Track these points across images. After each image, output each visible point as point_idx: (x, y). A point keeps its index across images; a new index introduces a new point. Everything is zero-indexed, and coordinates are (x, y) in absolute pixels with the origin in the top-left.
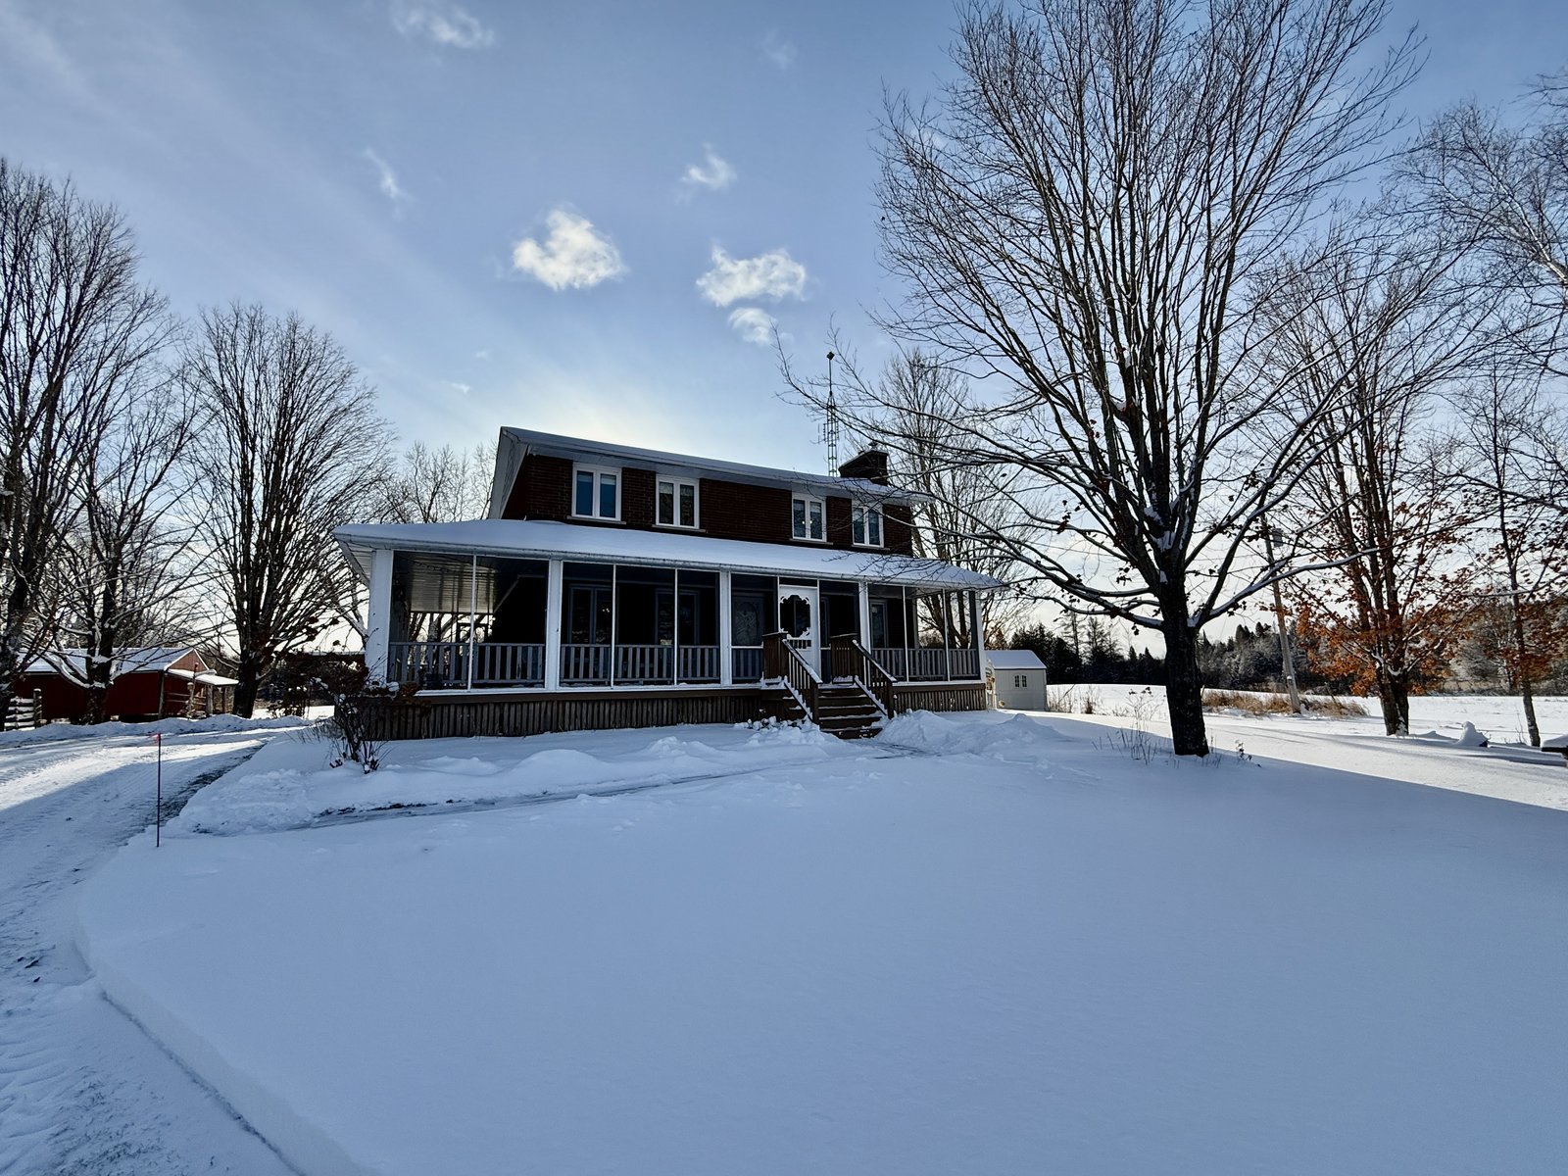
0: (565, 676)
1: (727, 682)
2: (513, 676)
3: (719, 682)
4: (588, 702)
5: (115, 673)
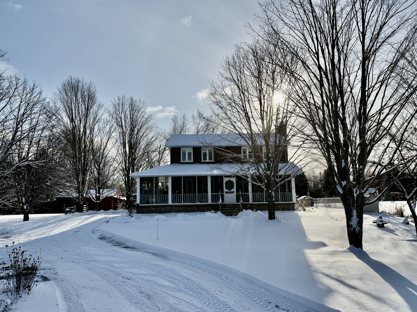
0: (173, 201)
1: (210, 202)
2: (163, 201)
3: (208, 202)
4: (178, 207)
5: (101, 198)
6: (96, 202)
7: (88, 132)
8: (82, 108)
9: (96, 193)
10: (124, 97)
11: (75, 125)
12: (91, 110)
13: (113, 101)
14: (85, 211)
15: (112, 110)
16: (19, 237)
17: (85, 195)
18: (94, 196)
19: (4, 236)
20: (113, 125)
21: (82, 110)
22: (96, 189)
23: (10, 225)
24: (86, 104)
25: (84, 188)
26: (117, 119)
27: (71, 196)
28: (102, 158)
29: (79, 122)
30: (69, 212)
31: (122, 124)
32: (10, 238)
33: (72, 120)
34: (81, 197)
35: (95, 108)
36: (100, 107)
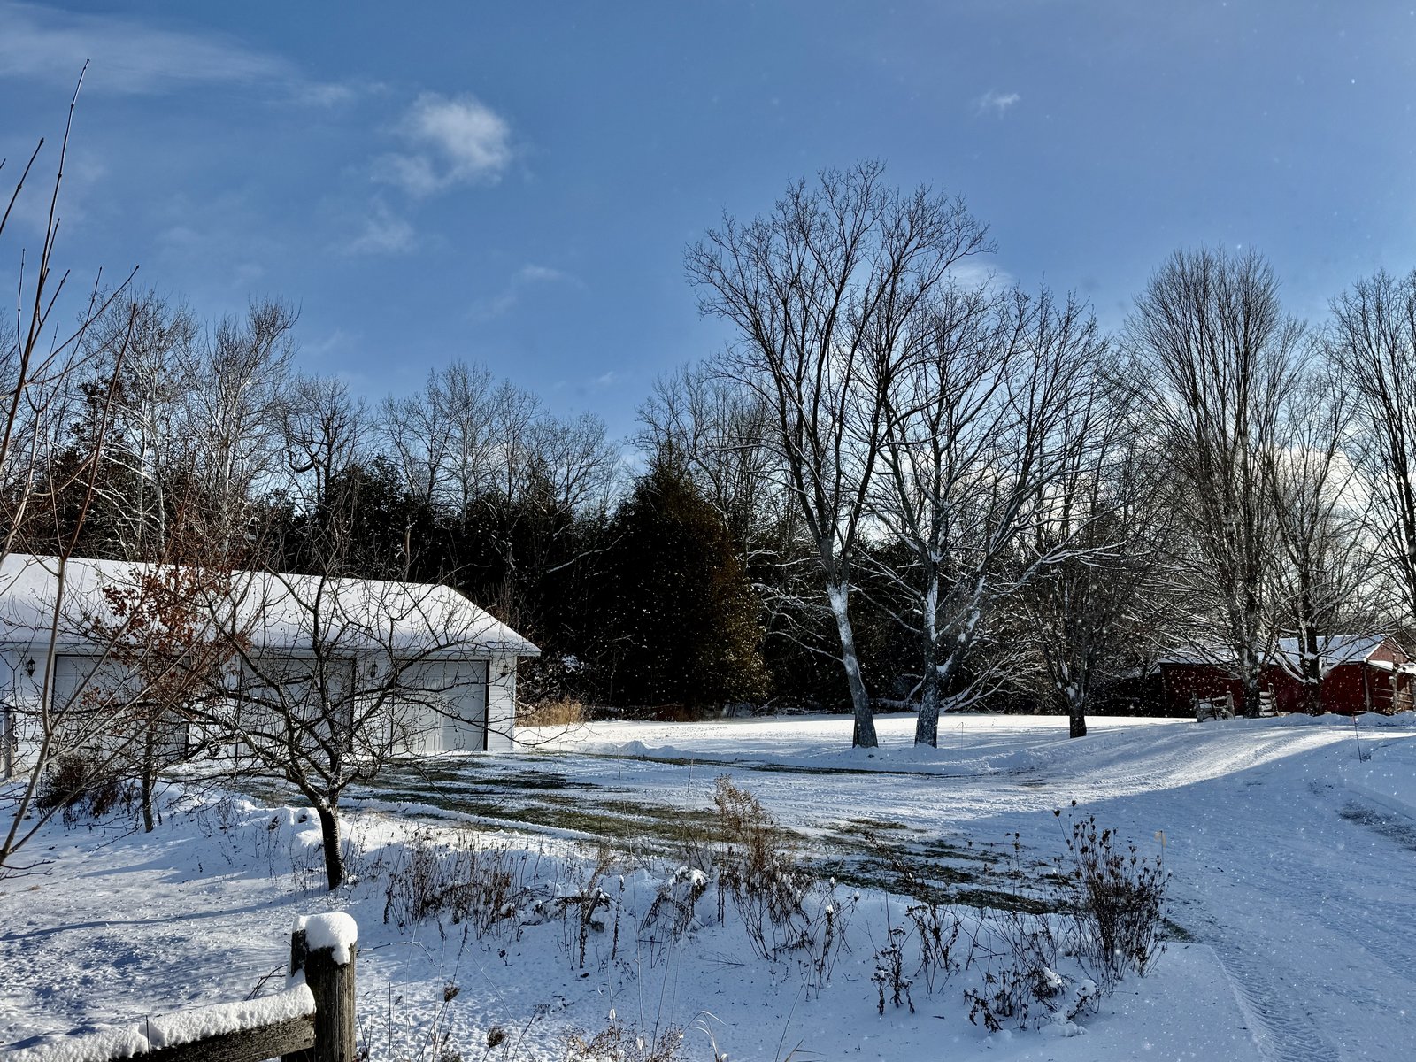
5: (1324, 671)
6: (1304, 681)
7: (1254, 432)
8: (1227, 352)
9: (1302, 650)
10: (1383, 282)
11: (1207, 412)
12: (1261, 353)
13: (1341, 305)
14: (1265, 711)
15: (1337, 339)
16: (1067, 786)
17: (1261, 656)
18: (1296, 662)
19: (1023, 777)
20: (1344, 394)
21: (1227, 359)
22: (1300, 637)
23: (1037, 747)
24: (1240, 334)
25: (1255, 631)
26: (1360, 370)
27: (1213, 661)
28: (1314, 522)
29: (1219, 403)
30: (1212, 713)
31: (1381, 385)
32: (1043, 787)
33: (1195, 401)
34: (1247, 663)
35: (1272, 342)
36: (1291, 334)
